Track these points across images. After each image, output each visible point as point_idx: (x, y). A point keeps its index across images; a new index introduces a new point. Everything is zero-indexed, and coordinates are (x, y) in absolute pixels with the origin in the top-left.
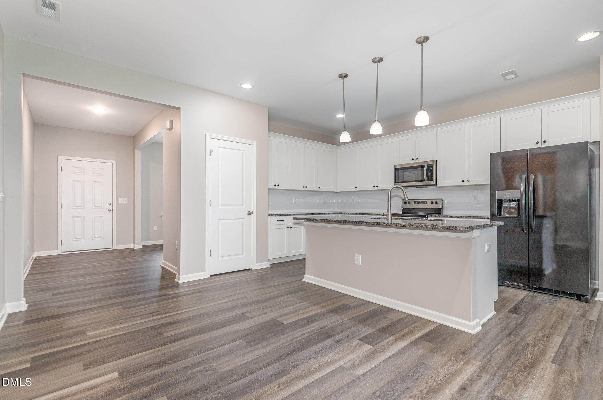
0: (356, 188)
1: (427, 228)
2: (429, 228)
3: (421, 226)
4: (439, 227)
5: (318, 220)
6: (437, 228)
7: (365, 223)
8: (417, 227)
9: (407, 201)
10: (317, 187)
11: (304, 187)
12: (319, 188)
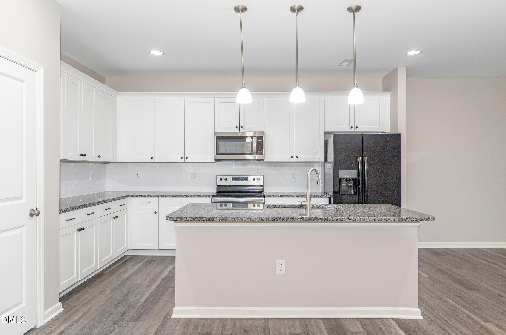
1: (399, 221)
2: (402, 221)
3: (393, 219)
4: (413, 219)
5: (233, 219)
6: (411, 220)
7: (320, 219)
8: (389, 220)
9: (224, 177)
10: (96, 156)
11: (82, 156)
12: (100, 157)
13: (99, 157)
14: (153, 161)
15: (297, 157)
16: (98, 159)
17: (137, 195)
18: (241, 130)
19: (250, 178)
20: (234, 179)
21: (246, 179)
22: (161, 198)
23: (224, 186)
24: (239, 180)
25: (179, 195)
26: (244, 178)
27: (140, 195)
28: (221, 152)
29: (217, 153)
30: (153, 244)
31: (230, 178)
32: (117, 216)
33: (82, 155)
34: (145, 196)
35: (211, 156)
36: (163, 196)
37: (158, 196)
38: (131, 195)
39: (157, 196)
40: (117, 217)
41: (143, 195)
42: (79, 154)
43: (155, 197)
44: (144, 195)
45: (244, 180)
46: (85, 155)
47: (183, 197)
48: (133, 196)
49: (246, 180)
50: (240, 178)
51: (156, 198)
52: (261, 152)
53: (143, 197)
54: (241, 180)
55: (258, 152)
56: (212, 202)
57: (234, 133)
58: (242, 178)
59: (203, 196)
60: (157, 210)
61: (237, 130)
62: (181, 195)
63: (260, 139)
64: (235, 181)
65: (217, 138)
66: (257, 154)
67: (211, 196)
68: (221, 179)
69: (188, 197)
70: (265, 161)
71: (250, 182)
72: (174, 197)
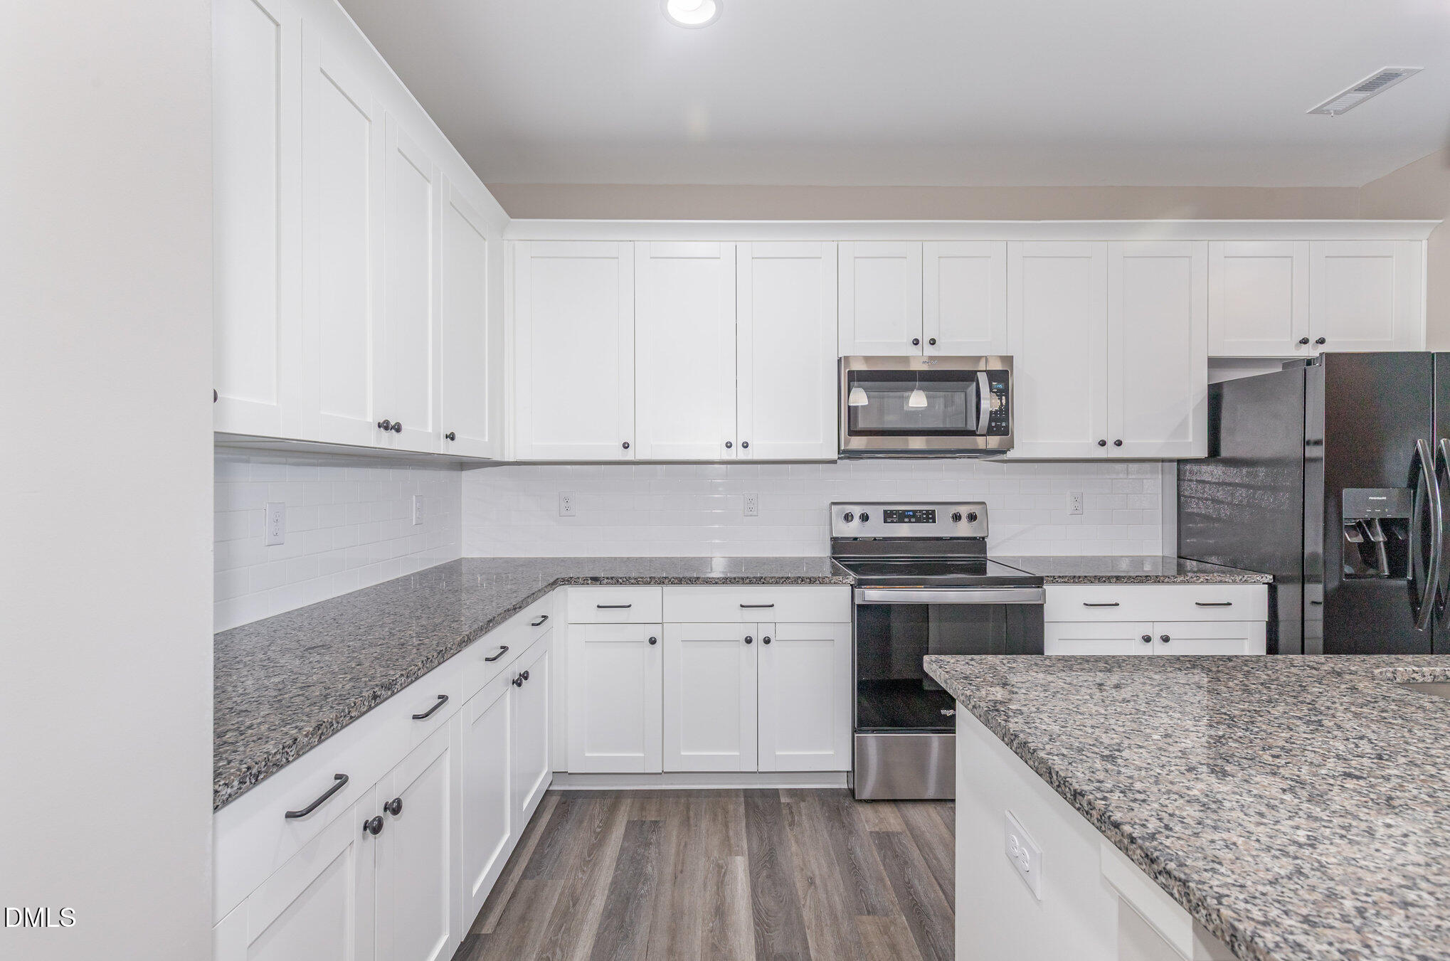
0: (626, 446)
9: (857, 511)
10: (440, 435)
11: (386, 428)
12: (453, 439)
13: (451, 437)
14: (629, 455)
15: (1119, 443)
16: (443, 448)
17: (586, 579)
18: (930, 351)
19: (943, 515)
20: (889, 517)
22: (668, 589)
23: (855, 539)
24: (906, 520)
25: (735, 578)
26: (924, 514)
27: (595, 580)
28: (862, 425)
29: (851, 429)
30: (642, 755)
31: (876, 514)
32: (527, 672)
33: (385, 426)
34: (616, 581)
36: (680, 581)
37: (661, 582)
38: (563, 580)
39: (656, 583)
40: (525, 676)
41: (607, 578)
42: (372, 418)
43: (649, 583)
44: (612, 578)
45: (924, 519)
46: (398, 428)
47: (751, 583)
48: (569, 581)
49: (931, 518)
50: (911, 513)
51: (655, 591)
52: (1004, 424)
53: (607, 584)
54: (913, 520)
55: (993, 424)
56: (857, 602)
57: (906, 359)
58: (915, 512)
59: (820, 581)
60: (654, 631)
61: (913, 351)
62: (743, 579)
63: (1001, 379)
64: (892, 522)
65: (856, 378)
66: (991, 431)
67: (853, 583)
68: (848, 517)
69: (768, 583)
70: (1011, 455)
71: (942, 528)
72: (716, 583)
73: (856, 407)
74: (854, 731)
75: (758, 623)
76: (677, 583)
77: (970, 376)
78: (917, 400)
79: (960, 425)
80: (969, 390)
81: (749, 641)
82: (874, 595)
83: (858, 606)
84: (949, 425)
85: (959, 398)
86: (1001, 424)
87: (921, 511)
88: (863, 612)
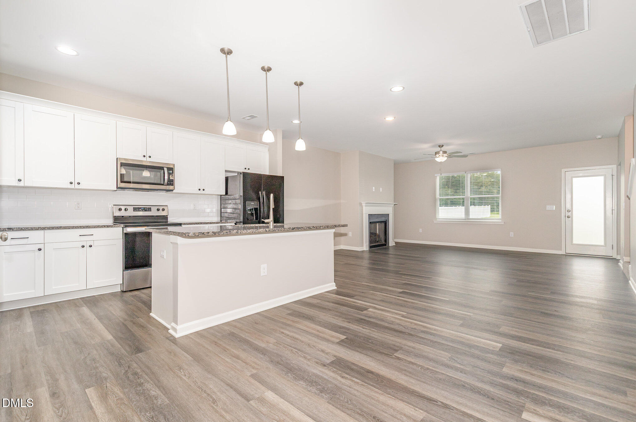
14: (22, 184)
15: (204, 190)
17: (5, 229)
18: (149, 159)
19: (154, 209)
20: (135, 209)
21: (150, 210)
22: (47, 231)
23: (123, 216)
24: (142, 210)
27: (10, 229)
28: (125, 180)
29: (122, 181)
31: (130, 209)
34: (21, 229)
35: (111, 183)
37: (44, 229)
39: (41, 229)
41: (17, 228)
43: (39, 230)
44: (19, 228)
45: (147, 210)
47: (84, 228)
51: (42, 232)
52: (172, 183)
54: (144, 210)
55: (169, 182)
56: (124, 232)
57: (142, 161)
58: (144, 208)
59: (111, 226)
60: (41, 246)
61: (144, 159)
62: (81, 226)
63: (171, 170)
64: (136, 211)
65: (122, 165)
66: (168, 185)
67: (123, 227)
68: (120, 210)
69: (91, 228)
70: (174, 191)
71: (154, 213)
72: (69, 228)
73: (123, 174)
74: (123, 271)
75: (86, 241)
76: (51, 229)
77: (162, 168)
78: (146, 174)
79: (159, 182)
80: (161, 172)
81: (83, 247)
82: (130, 230)
83: (125, 233)
84: (155, 182)
85: (159, 174)
86: (171, 182)
87: (146, 208)
88: (126, 235)
